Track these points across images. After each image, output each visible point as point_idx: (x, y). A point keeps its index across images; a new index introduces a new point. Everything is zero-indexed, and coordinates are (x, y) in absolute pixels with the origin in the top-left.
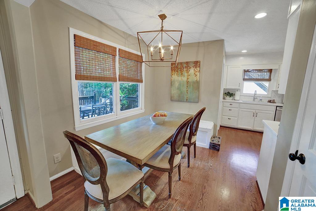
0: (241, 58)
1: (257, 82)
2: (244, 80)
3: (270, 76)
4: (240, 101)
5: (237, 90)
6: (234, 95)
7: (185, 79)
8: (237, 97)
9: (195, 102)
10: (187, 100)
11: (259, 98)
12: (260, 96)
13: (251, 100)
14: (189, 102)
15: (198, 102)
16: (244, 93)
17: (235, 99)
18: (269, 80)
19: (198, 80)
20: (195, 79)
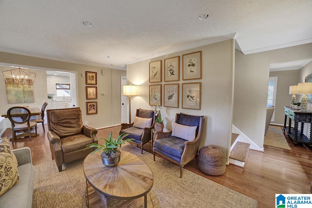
0: (53, 77)
1: (65, 90)
2: (57, 89)
3: (70, 87)
4: (56, 101)
5: (54, 95)
6: (52, 97)
7: (21, 89)
8: (54, 99)
9: (32, 103)
10: (25, 102)
11: (66, 99)
12: (66, 97)
13: (62, 100)
14: (26, 103)
15: (33, 102)
16: (58, 96)
17: (53, 100)
18: (69, 89)
19: (32, 90)
20: (30, 89)
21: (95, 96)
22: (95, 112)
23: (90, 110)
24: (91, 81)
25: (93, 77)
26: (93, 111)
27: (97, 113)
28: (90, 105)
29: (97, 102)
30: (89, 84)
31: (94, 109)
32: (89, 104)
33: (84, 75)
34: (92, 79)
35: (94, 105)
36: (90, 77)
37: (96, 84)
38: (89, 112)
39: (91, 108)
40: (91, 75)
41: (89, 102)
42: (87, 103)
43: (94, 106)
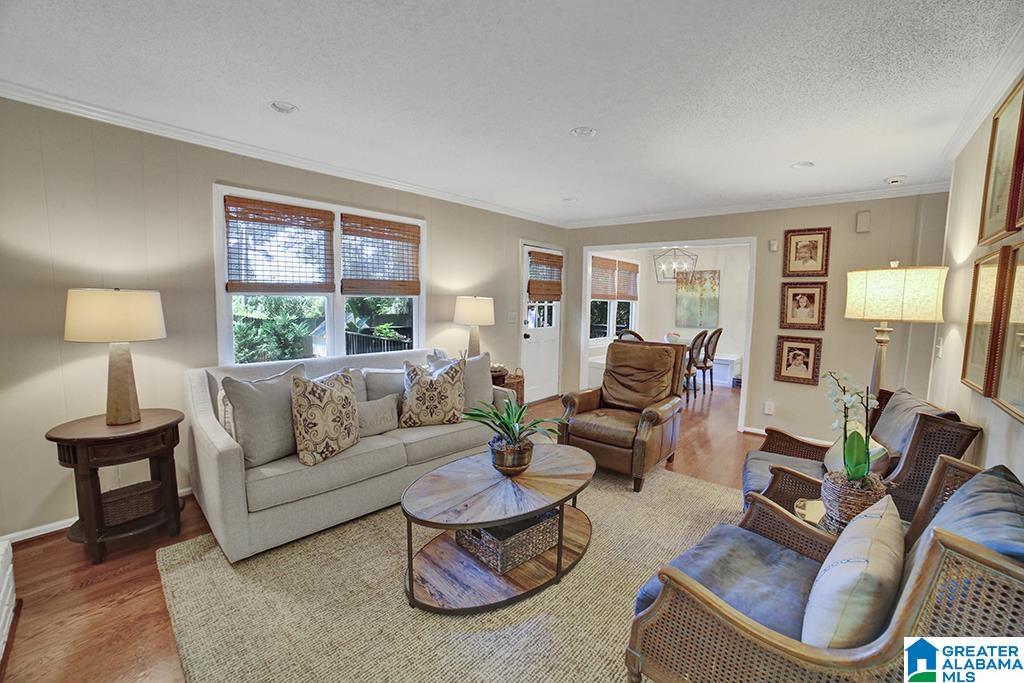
7: (697, 295)
10: (700, 325)
19: (717, 297)
20: (713, 295)
21: (816, 316)
22: (808, 375)
23: (789, 365)
24: (806, 261)
25: (814, 246)
26: (798, 370)
27: (814, 381)
28: (791, 350)
29: (819, 341)
30: (793, 276)
31: (806, 364)
32: (787, 345)
33: (778, 246)
34: (808, 255)
35: (808, 350)
36: (803, 250)
37: (825, 274)
38: (784, 372)
39: (794, 358)
40: (805, 240)
41: (788, 337)
42: (782, 339)
43: (808, 355)
